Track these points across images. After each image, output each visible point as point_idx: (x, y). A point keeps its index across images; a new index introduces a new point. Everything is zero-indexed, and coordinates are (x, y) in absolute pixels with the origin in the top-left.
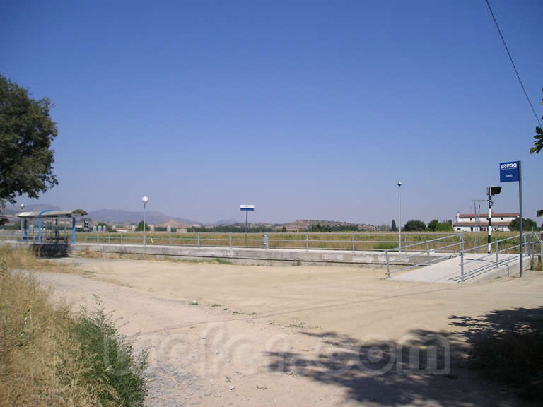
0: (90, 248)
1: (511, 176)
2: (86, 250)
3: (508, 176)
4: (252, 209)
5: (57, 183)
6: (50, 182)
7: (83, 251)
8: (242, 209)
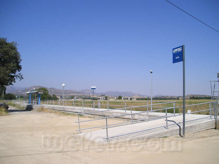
0: (44, 107)
1: (178, 57)
2: (42, 108)
3: (177, 58)
4: (95, 88)
5: (23, 78)
6: (20, 78)
7: (41, 108)
8: (92, 89)
